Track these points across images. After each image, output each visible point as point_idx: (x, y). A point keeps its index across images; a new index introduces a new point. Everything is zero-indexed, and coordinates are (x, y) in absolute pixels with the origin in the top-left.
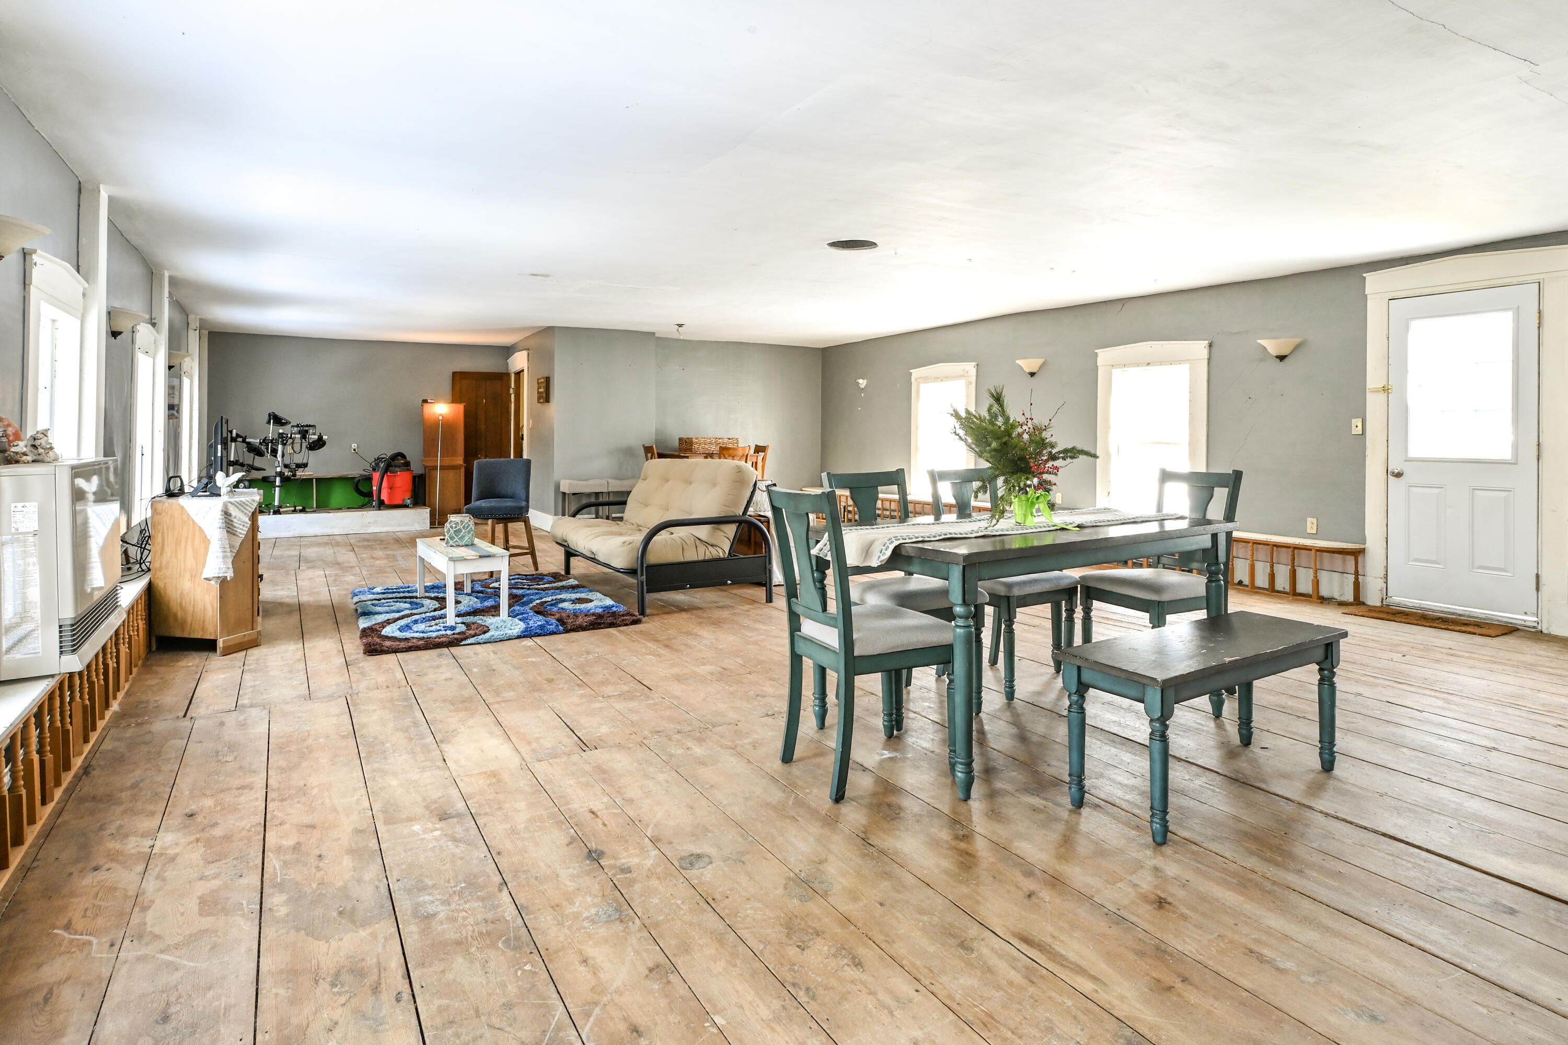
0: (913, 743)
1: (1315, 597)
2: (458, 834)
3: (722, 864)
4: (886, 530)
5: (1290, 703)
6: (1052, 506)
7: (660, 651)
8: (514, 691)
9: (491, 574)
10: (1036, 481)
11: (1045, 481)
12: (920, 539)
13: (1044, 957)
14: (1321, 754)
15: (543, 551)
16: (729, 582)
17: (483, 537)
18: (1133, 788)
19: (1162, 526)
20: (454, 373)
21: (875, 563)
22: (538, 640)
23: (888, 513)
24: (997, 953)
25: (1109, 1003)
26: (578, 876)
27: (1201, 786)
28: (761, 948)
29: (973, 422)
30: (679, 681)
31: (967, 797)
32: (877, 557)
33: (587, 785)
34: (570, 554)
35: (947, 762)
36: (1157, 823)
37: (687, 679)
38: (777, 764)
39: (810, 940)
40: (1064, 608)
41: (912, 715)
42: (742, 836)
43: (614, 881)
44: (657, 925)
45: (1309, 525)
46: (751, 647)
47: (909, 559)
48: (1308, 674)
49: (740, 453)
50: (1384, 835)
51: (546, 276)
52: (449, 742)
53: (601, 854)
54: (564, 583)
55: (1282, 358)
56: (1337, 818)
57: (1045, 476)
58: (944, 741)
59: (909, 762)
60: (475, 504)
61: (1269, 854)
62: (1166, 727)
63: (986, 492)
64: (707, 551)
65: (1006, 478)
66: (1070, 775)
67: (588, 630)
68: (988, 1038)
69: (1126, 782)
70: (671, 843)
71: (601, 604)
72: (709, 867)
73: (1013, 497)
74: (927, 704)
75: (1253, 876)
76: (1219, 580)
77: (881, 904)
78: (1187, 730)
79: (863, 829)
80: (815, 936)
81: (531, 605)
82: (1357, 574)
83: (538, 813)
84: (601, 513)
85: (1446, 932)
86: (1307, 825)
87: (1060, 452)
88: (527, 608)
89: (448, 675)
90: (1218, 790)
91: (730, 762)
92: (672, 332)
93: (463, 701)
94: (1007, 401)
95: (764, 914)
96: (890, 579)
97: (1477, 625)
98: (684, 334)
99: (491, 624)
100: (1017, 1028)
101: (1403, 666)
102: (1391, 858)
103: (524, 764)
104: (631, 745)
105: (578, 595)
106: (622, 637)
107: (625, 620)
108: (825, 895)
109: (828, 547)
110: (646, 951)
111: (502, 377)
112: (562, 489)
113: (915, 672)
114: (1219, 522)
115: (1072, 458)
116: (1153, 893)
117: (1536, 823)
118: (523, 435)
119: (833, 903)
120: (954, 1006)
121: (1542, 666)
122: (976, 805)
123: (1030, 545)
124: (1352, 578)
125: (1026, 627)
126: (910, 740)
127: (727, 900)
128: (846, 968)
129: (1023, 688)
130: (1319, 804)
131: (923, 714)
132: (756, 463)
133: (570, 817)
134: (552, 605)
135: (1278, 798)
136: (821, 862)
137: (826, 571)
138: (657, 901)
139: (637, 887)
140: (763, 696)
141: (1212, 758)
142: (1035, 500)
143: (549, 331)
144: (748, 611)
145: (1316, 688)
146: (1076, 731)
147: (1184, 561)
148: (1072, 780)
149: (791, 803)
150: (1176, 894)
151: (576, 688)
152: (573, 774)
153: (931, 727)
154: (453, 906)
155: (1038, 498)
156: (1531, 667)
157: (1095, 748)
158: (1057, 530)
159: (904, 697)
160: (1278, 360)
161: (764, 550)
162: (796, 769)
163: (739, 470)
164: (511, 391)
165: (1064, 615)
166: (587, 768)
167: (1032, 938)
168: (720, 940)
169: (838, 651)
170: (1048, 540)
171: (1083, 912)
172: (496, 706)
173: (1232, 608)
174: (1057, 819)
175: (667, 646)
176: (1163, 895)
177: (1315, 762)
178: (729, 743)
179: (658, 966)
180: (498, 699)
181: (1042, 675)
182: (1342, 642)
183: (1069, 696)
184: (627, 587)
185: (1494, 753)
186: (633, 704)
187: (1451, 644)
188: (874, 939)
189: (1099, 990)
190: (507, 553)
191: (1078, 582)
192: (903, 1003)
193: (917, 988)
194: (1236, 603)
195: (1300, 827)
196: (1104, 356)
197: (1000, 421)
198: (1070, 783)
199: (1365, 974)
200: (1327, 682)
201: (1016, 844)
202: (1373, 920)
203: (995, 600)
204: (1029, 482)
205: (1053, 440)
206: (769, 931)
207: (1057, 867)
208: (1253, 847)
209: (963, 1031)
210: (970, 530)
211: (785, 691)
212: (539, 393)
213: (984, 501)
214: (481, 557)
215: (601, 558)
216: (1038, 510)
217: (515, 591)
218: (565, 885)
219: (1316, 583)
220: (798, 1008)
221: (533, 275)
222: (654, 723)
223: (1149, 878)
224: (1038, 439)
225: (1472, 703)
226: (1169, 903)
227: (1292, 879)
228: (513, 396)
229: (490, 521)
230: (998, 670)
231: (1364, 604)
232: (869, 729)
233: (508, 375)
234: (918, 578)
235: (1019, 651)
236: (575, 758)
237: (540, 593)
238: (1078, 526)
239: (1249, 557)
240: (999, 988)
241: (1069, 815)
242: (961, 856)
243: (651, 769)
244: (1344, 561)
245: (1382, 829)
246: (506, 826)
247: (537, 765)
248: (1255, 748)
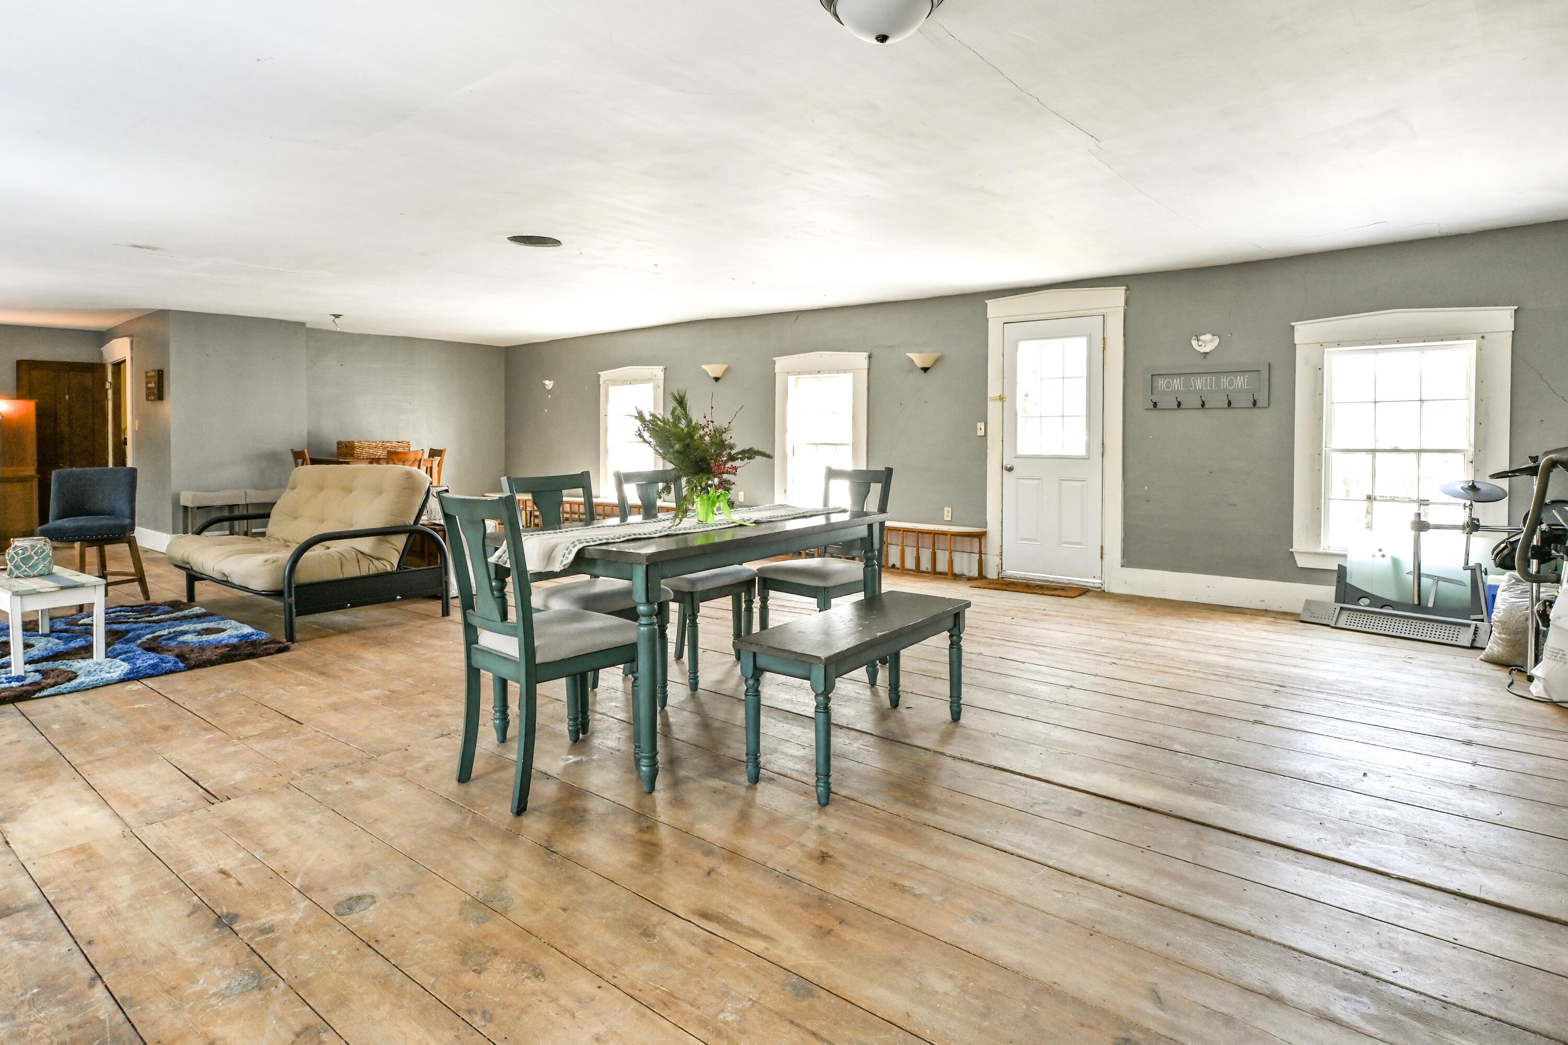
0: (600, 744)
1: (950, 574)
2: (27, 930)
3: (387, 901)
4: (569, 534)
5: (930, 666)
6: (731, 504)
7: (314, 679)
8: (113, 745)
9: (81, 608)
10: (716, 480)
11: (725, 481)
12: (604, 541)
13: (721, 928)
14: (951, 707)
15: (157, 576)
16: (399, 597)
17: (67, 564)
18: (801, 758)
19: (828, 519)
20: (19, 363)
21: (557, 568)
22: (149, 682)
23: (576, 516)
24: (677, 933)
25: (778, 956)
26: (204, 948)
27: (858, 748)
28: (432, 982)
29: (657, 424)
30: (336, 710)
31: (652, 789)
32: (559, 563)
33: (216, 842)
34: (193, 577)
35: (633, 758)
36: (821, 786)
37: (347, 707)
38: (453, 784)
39: (488, 961)
40: (744, 600)
41: (598, 716)
42: (412, 867)
43: (252, 945)
44: (306, 983)
45: (946, 513)
46: (424, 665)
47: (592, 562)
48: (941, 640)
49: (412, 457)
50: (995, 768)
51: (154, 249)
52: (14, 820)
53: (234, 918)
54: (186, 612)
55: (925, 370)
56: (962, 759)
57: (725, 476)
58: (629, 738)
59: (595, 764)
60: (53, 524)
61: (911, 799)
62: (829, 699)
63: (669, 492)
64: (371, 564)
65: (689, 479)
66: (747, 754)
67: (219, 664)
68: (669, 1016)
69: (796, 753)
70: (325, 889)
71: (237, 632)
72: (372, 907)
73: (695, 497)
74: (614, 704)
75: (897, 820)
76: (874, 565)
77: (564, 910)
78: (848, 700)
79: (546, 838)
80: (492, 956)
81: (139, 641)
82: (980, 553)
83: (148, 885)
84: (237, 529)
85: (1036, 838)
86: (939, 769)
87: (738, 453)
88: (133, 646)
89: (14, 737)
90: (872, 750)
91: (398, 791)
92: (327, 323)
93: (37, 767)
94: (689, 404)
95: (435, 946)
96: (575, 583)
97: (1063, 589)
98: (341, 326)
99: (80, 669)
100: (695, 1000)
101: (1012, 627)
102: (999, 786)
103: (128, 830)
104: (275, 789)
105: (205, 625)
106: (263, 668)
107: (269, 649)
108: (504, 912)
109: (507, 555)
110: (293, 1015)
111: (95, 369)
112: (183, 503)
113: (603, 673)
114: (874, 514)
115: (749, 458)
116: (817, 850)
117: (1096, 741)
118: (125, 439)
119: (513, 918)
120: (636, 993)
121: (1103, 617)
122: (661, 795)
123: (711, 541)
124: (977, 556)
125: (710, 620)
126: (597, 741)
127: (393, 939)
128: (527, 981)
129: (707, 678)
130: (949, 750)
131: (610, 714)
132: (431, 468)
133: (193, 883)
134: (168, 639)
135: (918, 749)
136: (500, 879)
137: (507, 580)
138: (306, 957)
139: (282, 946)
140: (438, 716)
141: (867, 723)
142: (715, 499)
143: (161, 315)
144: (421, 627)
145: (947, 652)
146: (752, 713)
147: (846, 550)
148: (748, 759)
149: (468, 823)
150: (837, 847)
151: (203, 732)
152: (197, 832)
153: (617, 726)
154: (20, 1019)
155: (718, 497)
156: (1096, 619)
157: (770, 727)
158: (736, 526)
159: (590, 699)
160: (923, 371)
161: (439, 561)
162: (473, 788)
163: (409, 476)
164: (108, 386)
165: (744, 606)
166: (217, 823)
167: (710, 912)
168: (384, 983)
169: (518, 660)
170: (728, 536)
171: (757, 879)
172: (87, 767)
173: (885, 588)
174: (734, 797)
175: (322, 673)
176: (825, 850)
177: (946, 714)
178: (397, 771)
179: (307, 1028)
180: (90, 758)
181: (724, 664)
182: (967, 611)
183: (746, 681)
184: (273, 611)
185: (1072, 690)
186: (277, 743)
187: (1045, 606)
188: (556, 945)
189: (770, 947)
190: (103, 581)
191: (756, 575)
192: (584, 1002)
193: (600, 985)
194: (889, 584)
195: (935, 771)
196: (782, 363)
197: (683, 424)
198: (747, 762)
199: (981, 886)
200: (955, 647)
201: (698, 826)
202: (986, 840)
203: (680, 596)
204: (710, 482)
205: (732, 441)
206: (442, 962)
207: (736, 842)
208: (898, 794)
209: (644, 1016)
210: (654, 530)
211: (461, 708)
212: (147, 388)
213: (667, 501)
214: (62, 588)
215: (236, 580)
216: (719, 509)
217: (115, 626)
218: (185, 962)
219: (951, 563)
220: (473, 1035)
221: (136, 246)
222: (305, 760)
223: (814, 837)
224: (718, 440)
225: (1058, 652)
226: (831, 857)
227: (927, 816)
228: (110, 392)
229: (77, 545)
230: (684, 663)
231: (985, 578)
232: (554, 735)
233: (103, 366)
234: (603, 580)
235: (702, 644)
236: (199, 814)
237: (153, 627)
238: (755, 522)
239: (900, 543)
240: (679, 966)
241: (747, 791)
242: (645, 847)
243: (301, 812)
244: (972, 542)
245: (994, 764)
246: (100, 909)
247: (146, 829)
248: (901, 709)
